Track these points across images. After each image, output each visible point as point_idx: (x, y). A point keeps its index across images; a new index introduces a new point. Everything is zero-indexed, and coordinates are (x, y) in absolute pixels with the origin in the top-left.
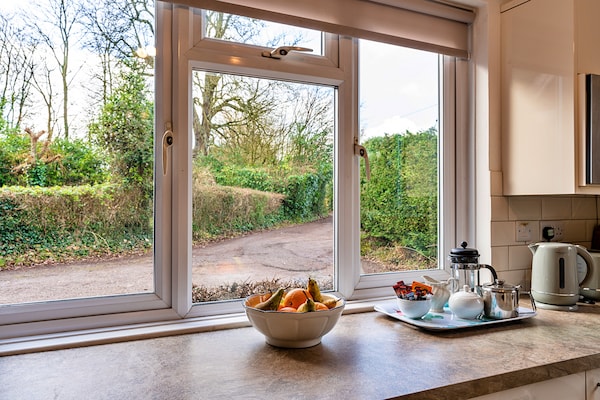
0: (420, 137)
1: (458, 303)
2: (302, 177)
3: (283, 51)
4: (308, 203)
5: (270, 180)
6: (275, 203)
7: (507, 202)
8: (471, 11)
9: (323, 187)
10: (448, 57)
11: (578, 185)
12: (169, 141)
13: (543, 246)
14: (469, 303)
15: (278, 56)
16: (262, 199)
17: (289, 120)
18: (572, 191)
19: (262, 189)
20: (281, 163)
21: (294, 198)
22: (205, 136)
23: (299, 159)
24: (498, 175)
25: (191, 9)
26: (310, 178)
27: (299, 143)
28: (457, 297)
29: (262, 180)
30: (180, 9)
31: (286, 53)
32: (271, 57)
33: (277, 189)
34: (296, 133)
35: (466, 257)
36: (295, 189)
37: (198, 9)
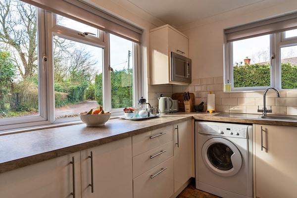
0: (120, 72)
1: (141, 113)
2: (75, 87)
3: (86, 34)
4: (78, 96)
5: (62, 88)
6: (64, 97)
7: (152, 86)
8: (142, 30)
9: (83, 90)
10: (135, 43)
11: (169, 81)
12: (45, 60)
13: (161, 98)
14: (145, 113)
15: (84, 35)
16: (59, 95)
17: (69, 65)
18: (168, 83)
19: (58, 91)
20: (66, 81)
21: (72, 95)
22: (30, 69)
23: (73, 80)
24: (149, 79)
25: (52, 13)
26: (78, 87)
27: (73, 73)
28: (141, 112)
29: (59, 88)
30: (48, 13)
31: (87, 34)
32: (81, 35)
33: (65, 91)
34: (72, 70)
35: (143, 101)
36: (73, 91)
37: (54, 14)
